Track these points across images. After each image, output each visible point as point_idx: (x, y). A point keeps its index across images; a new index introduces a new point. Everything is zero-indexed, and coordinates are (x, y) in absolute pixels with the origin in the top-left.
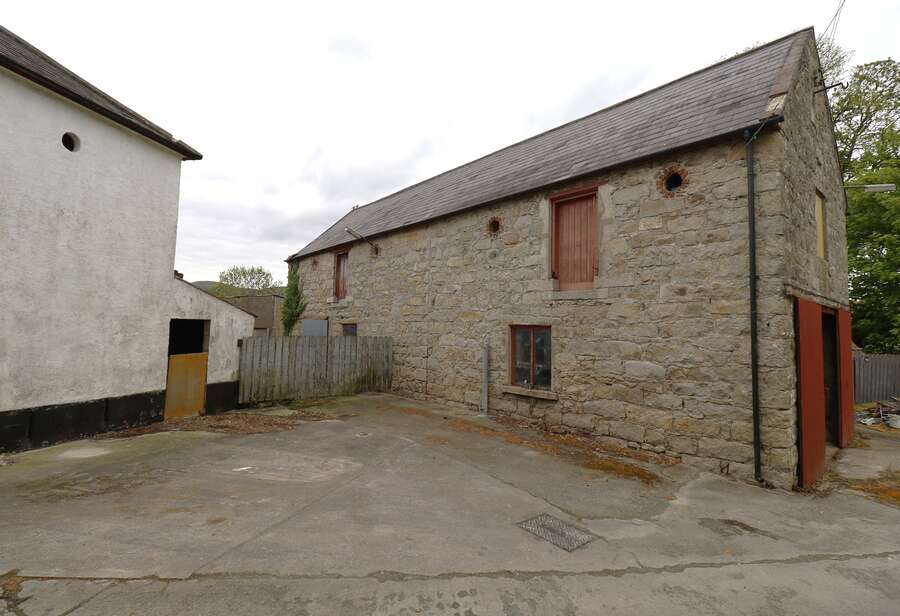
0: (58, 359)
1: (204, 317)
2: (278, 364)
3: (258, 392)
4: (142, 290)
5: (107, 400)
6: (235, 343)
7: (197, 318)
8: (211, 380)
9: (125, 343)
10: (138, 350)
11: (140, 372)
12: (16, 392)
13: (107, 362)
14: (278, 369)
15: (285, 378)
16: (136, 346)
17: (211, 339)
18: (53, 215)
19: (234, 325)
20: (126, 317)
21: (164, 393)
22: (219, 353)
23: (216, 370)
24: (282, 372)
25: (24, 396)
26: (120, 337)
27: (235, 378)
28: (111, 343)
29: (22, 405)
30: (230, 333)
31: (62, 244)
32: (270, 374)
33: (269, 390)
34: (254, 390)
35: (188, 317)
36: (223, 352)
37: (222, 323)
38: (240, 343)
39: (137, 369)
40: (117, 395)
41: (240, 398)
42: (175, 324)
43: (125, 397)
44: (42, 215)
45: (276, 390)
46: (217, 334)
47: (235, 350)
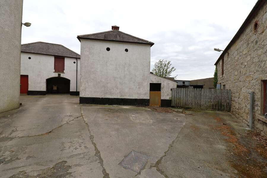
0: (127, 90)
1: (159, 83)
2: (182, 96)
3: (176, 104)
4: (142, 77)
5: (136, 99)
6: (170, 90)
7: (157, 83)
8: (162, 98)
9: (139, 88)
10: (142, 90)
11: (143, 94)
12: (120, 95)
13: (135, 91)
14: (182, 98)
15: (184, 101)
16: (142, 89)
17: (161, 88)
18: (124, 64)
19: (169, 85)
20: (139, 83)
21: (149, 100)
22: (165, 92)
23: (164, 96)
24: (183, 99)
25: (121, 96)
26: (138, 87)
27: (170, 99)
28: (136, 88)
29: (121, 98)
30: (168, 87)
31: (126, 69)
32: (180, 99)
33: (180, 103)
34: (175, 103)
35: (154, 83)
36: (166, 92)
37: (165, 84)
38: (171, 90)
39: (142, 93)
40: (138, 98)
41: (172, 104)
42: (151, 84)
43: (140, 99)
44: (122, 65)
45: (182, 104)
46: (164, 87)
47: (170, 91)
